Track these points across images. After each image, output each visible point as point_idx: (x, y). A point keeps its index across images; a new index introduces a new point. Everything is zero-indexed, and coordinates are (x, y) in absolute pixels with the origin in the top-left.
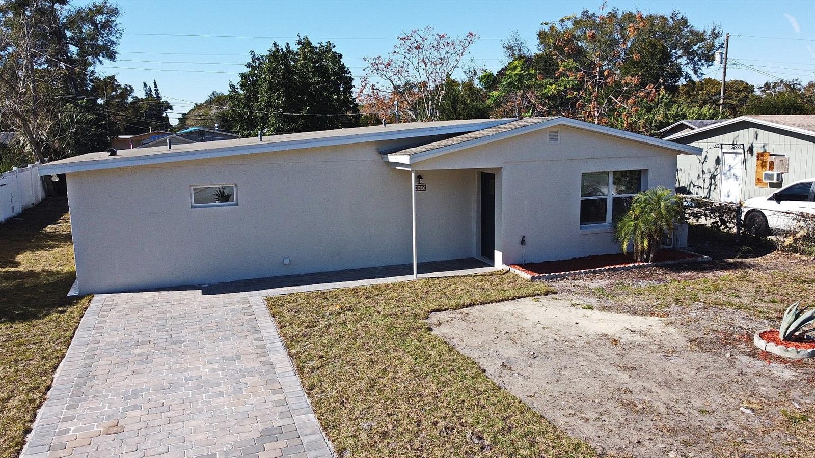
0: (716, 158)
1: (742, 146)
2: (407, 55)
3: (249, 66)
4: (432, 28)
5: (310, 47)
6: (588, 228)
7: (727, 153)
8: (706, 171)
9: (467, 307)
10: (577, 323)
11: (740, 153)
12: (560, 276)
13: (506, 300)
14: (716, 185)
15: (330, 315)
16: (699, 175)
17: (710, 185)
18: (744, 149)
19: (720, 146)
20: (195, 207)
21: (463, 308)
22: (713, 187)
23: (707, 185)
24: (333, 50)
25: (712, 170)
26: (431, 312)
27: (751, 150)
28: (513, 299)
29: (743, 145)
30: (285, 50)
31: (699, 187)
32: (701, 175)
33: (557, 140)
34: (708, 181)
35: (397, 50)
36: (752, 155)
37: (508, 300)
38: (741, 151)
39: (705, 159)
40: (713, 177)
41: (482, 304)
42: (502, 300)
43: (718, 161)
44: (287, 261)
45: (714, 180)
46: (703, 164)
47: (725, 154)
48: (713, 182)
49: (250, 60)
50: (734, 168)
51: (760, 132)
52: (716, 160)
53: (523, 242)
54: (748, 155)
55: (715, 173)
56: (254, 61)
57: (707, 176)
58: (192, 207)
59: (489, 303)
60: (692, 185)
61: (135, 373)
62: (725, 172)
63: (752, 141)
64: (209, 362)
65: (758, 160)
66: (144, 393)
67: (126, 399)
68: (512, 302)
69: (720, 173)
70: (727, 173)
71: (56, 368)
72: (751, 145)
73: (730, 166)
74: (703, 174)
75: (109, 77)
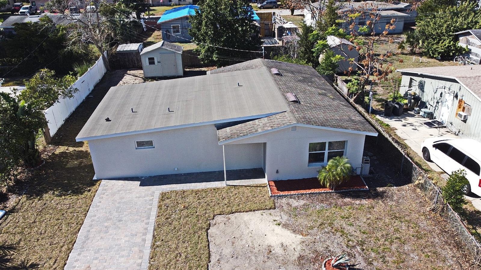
6: (313, 165)
9: (233, 213)
10: (266, 235)
11: (452, 95)
12: (285, 195)
15: (178, 210)
16: (432, 98)
17: (436, 106)
18: (454, 94)
19: (444, 87)
20: (137, 149)
21: (231, 214)
22: (437, 108)
23: (434, 106)
25: (438, 99)
26: (217, 215)
27: (456, 96)
29: (454, 91)
31: (431, 105)
33: (296, 130)
34: (435, 103)
36: (457, 99)
39: (436, 91)
40: (438, 103)
41: (240, 212)
42: (249, 211)
44: (176, 169)
47: (446, 93)
50: (448, 101)
51: (462, 87)
52: (441, 94)
53: (277, 172)
54: (455, 98)
57: (436, 101)
60: (428, 102)
61: (102, 238)
62: (444, 102)
63: (458, 90)
64: (126, 236)
65: (459, 103)
66: (101, 251)
67: (95, 253)
68: (253, 212)
69: (441, 102)
70: (445, 103)
71: (79, 230)
72: (457, 93)
73: (446, 100)
74: (434, 99)
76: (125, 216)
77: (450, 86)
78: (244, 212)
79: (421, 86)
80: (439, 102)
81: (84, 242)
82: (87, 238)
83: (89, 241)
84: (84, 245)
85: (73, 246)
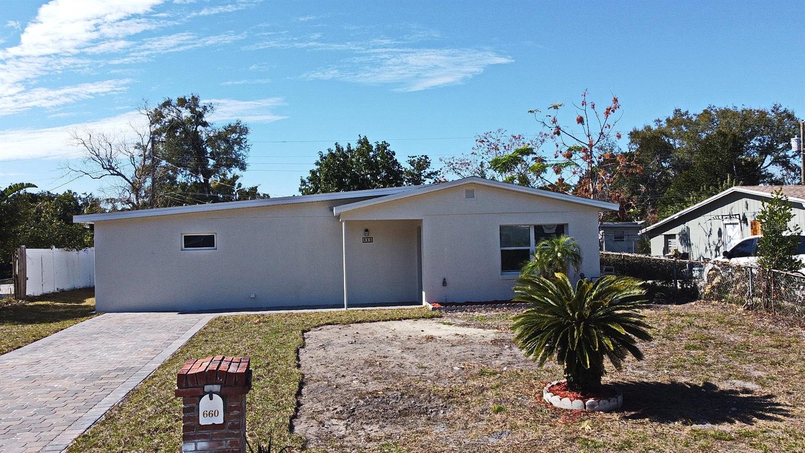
0: (719, 229)
1: (738, 216)
2: (484, 155)
3: (317, 164)
4: (504, 130)
5: (368, 145)
6: (510, 274)
7: (728, 224)
8: (711, 243)
10: (423, 331)
11: (737, 224)
13: (392, 320)
16: (706, 248)
18: (740, 219)
19: (720, 217)
20: (185, 250)
24: (388, 148)
25: (717, 242)
27: (745, 220)
28: (400, 320)
29: (739, 214)
30: (345, 149)
31: (707, 259)
32: (708, 248)
33: (474, 197)
34: (714, 253)
35: (475, 151)
36: (747, 225)
37: (395, 320)
38: (738, 221)
39: (710, 232)
40: (717, 249)
41: (371, 322)
42: (389, 320)
43: (720, 233)
44: (252, 296)
45: (719, 252)
46: (709, 236)
47: (727, 226)
49: (319, 159)
50: (734, 238)
51: (750, 201)
52: (718, 232)
53: (444, 283)
54: (744, 225)
55: (719, 245)
56: (321, 160)
57: (713, 248)
58: (182, 250)
60: (702, 258)
62: (727, 243)
63: (745, 210)
65: (752, 229)
69: (723, 243)
70: (729, 244)
72: (744, 214)
73: (730, 237)
74: (710, 247)
75: (253, 188)
77: (729, 211)
78: (379, 321)
79: (685, 238)
80: (719, 247)
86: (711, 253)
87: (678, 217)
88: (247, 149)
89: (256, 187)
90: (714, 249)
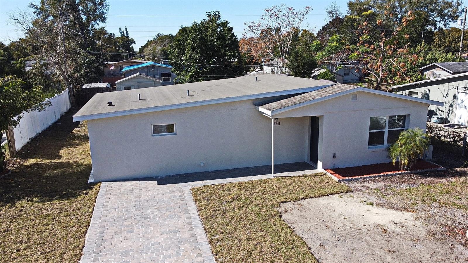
0: (454, 95)
6: (373, 148)
7: (460, 92)
8: (447, 102)
9: (301, 200)
10: (363, 215)
12: (355, 179)
13: (323, 196)
14: (453, 111)
15: (226, 202)
17: (449, 110)
19: (456, 88)
20: (154, 136)
21: (299, 200)
22: (451, 112)
23: (447, 110)
25: (451, 102)
26: (281, 203)
28: (328, 195)
31: (442, 111)
33: (356, 99)
34: (448, 108)
37: (325, 196)
39: (447, 95)
40: (451, 106)
41: (310, 198)
42: (321, 196)
43: (455, 97)
44: (202, 164)
45: (452, 108)
46: (445, 97)
48: (451, 109)
50: (464, 101)
53: (334, 156)
55: (453, 104)
58: (152, 136)
59: (314, 198)
60: (438, 110)
61: (125, 238)
64: (163, 233)
66: (131, 253)
67: (122, 256)
68: (327, 197)
69: (456, 104)
70: (460, 104)
71: (86, 233)
75: (101, 28)
76: (153, 212)
80: (453, 105)
81: (99, 246)
82: (102, 240)
83: (106, 244)
84: (100, 249)
85: (82, 251)
86: (446, 107)
87: (423, 83)
88: (107, 8)
89: (104, 27)
90: (449, 106)
